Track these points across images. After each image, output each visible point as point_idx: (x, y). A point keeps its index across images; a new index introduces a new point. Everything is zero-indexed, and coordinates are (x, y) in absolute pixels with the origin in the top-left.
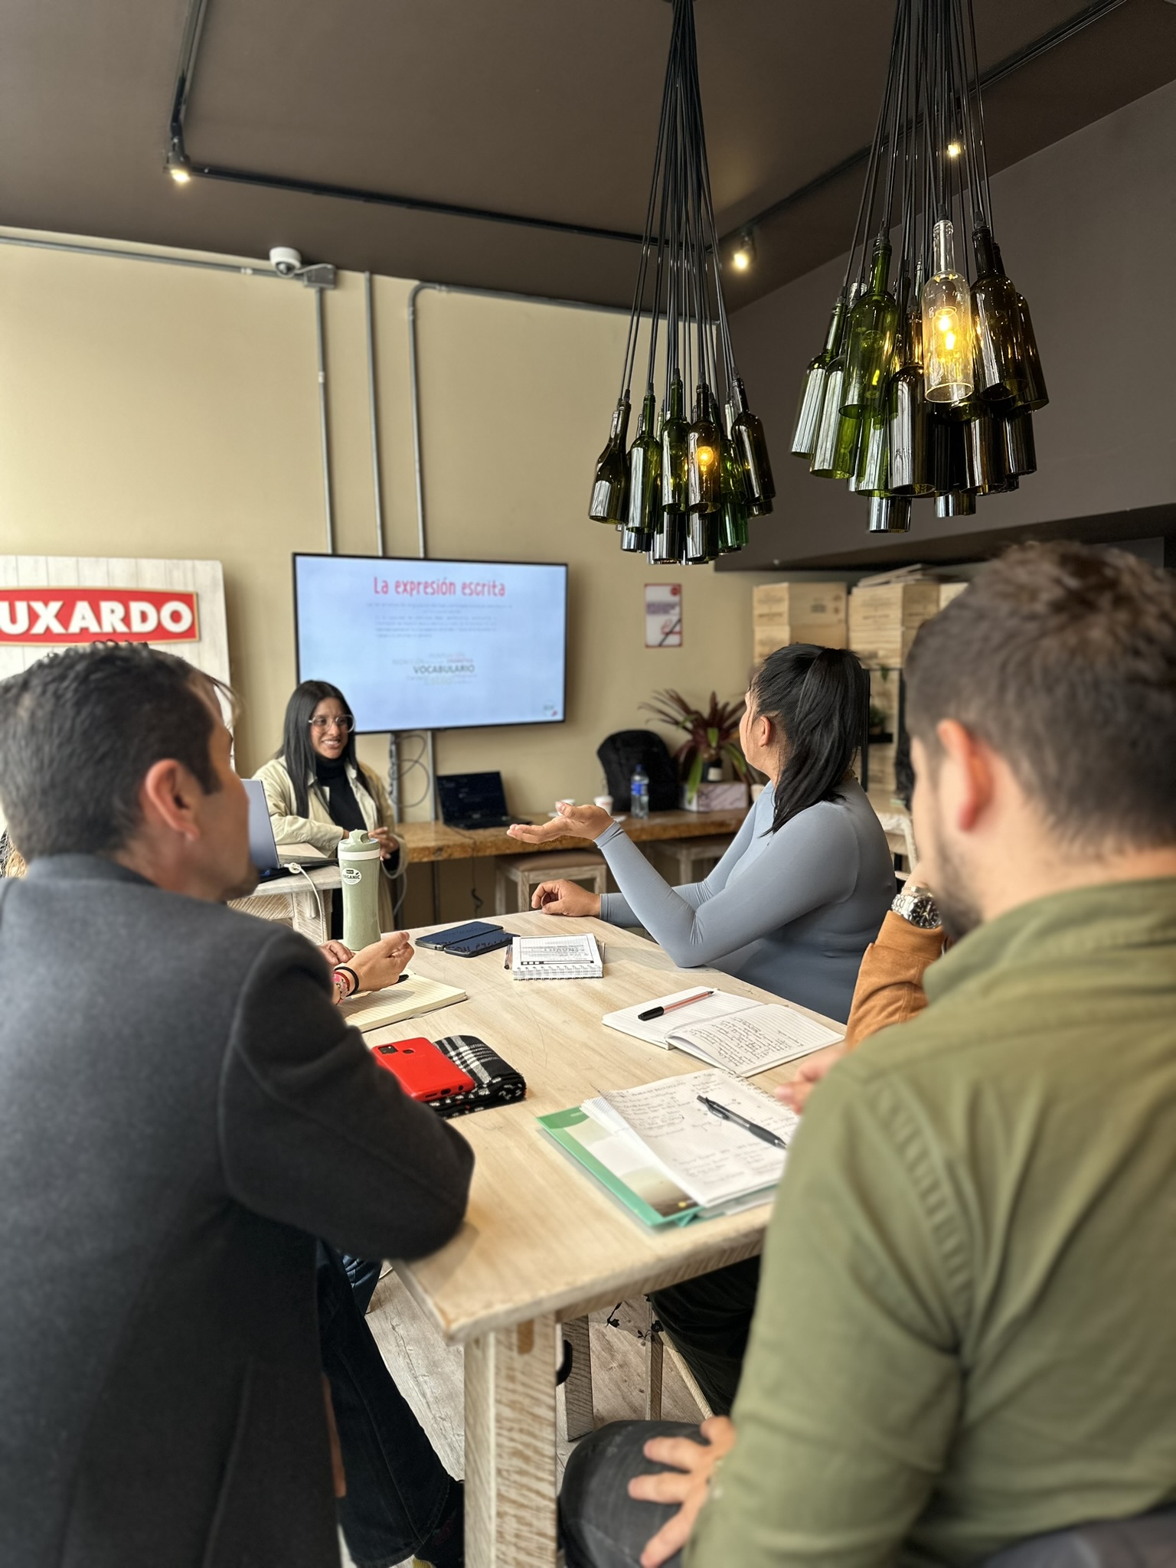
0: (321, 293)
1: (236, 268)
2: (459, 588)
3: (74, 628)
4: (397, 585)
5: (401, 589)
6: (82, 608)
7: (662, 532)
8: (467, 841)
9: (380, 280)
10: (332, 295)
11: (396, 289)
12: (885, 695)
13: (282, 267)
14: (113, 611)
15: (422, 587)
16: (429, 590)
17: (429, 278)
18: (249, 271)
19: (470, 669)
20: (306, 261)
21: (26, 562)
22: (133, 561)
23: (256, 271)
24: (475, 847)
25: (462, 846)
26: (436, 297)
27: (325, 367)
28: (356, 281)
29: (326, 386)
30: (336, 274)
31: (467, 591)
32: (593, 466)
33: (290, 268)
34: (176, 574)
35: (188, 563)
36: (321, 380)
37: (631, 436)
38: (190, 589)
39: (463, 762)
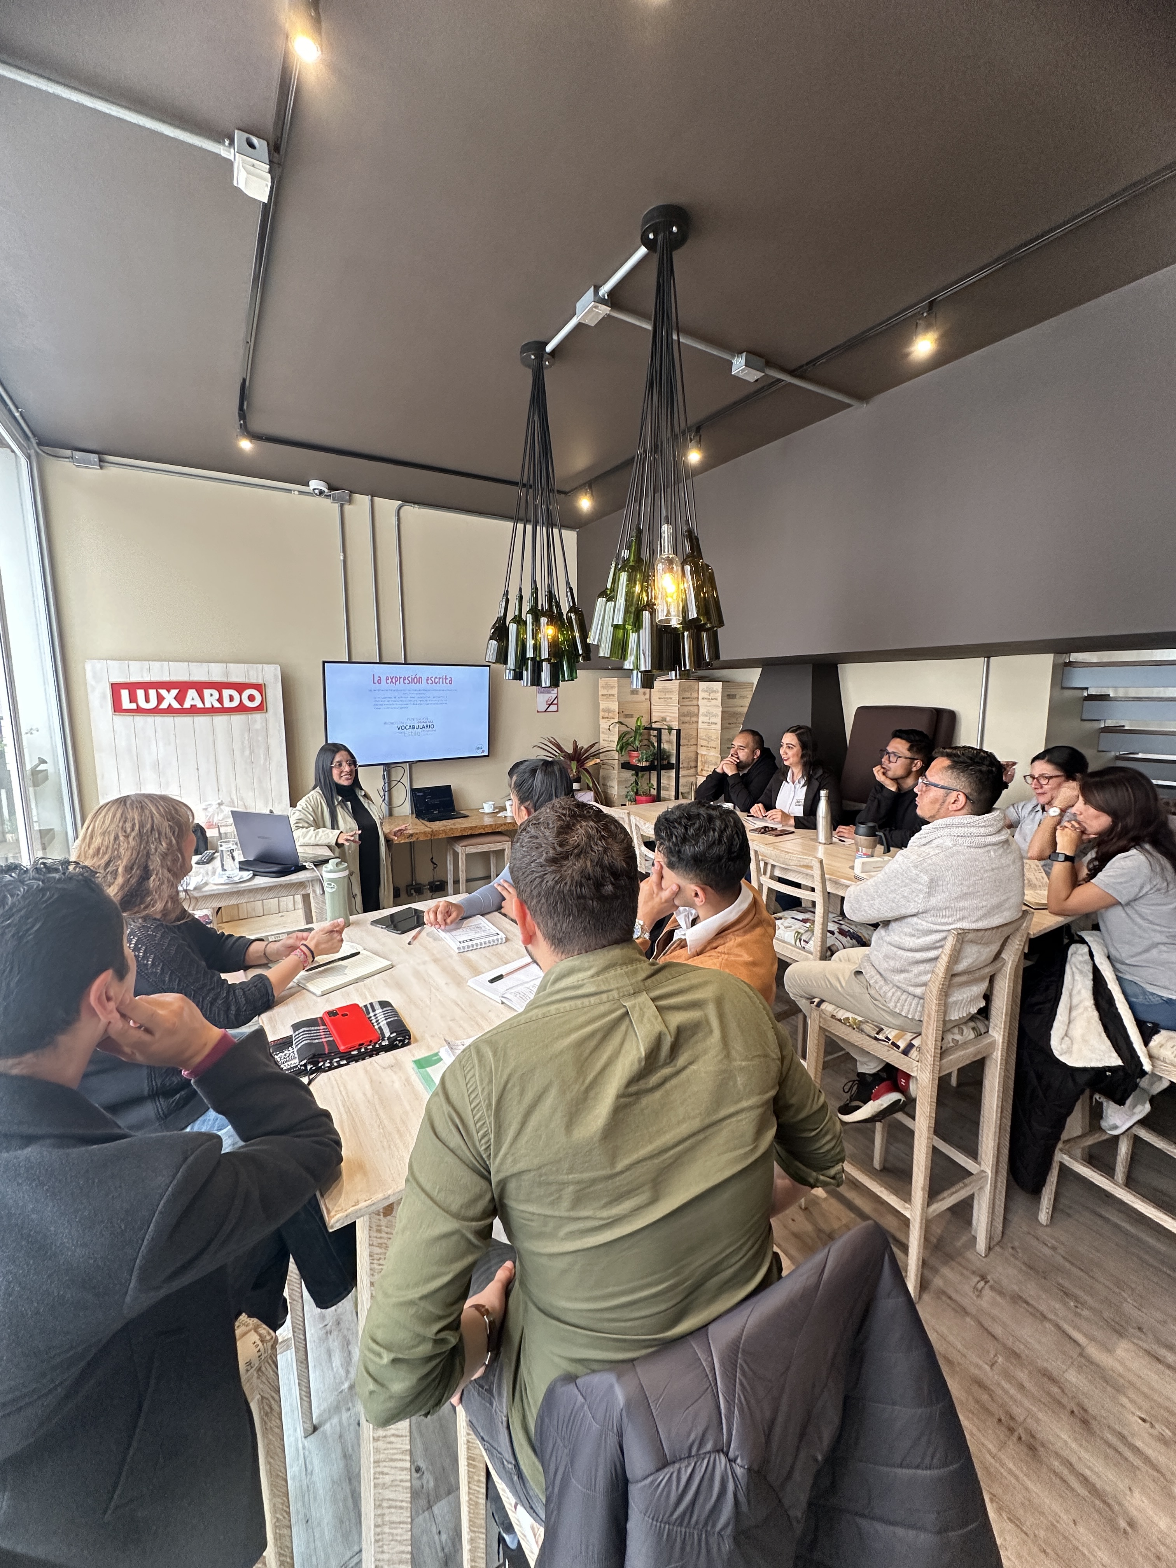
0: (342, 506)
1: (289, 491)
2: (424, 681)
3: (187, 705)
4: (387, 679)
5: (389, 681)
6: (192, 693)
7: (527, 670)
8: (428, 830)
9: (376, 499)
10: (347, 507)
11: (387, 506)
12: (669, 742)
13: (317, 491)
14: (211, 695)
15: (402, 680)
16: (407, 681)
17: (407, 500)
18: (296, 493)
19: (432, 726)
20: (331, 488)
21: (156, 665)
22: (224, 665)
23: (300, 492)
24: (433, 833)
25: (425, 833)
26: (411, 512)
27: (344, 551)
28: (362, 500)
29: (345, 561)
30: (350, 496)
31: (430, 682)
32: (489, 631)
33: (321, 492)
34: (251, 673)
35: (260, 666)
36: (342, 558)
37: (509, 617)
38: (260, 682)
39: (428, 780)
